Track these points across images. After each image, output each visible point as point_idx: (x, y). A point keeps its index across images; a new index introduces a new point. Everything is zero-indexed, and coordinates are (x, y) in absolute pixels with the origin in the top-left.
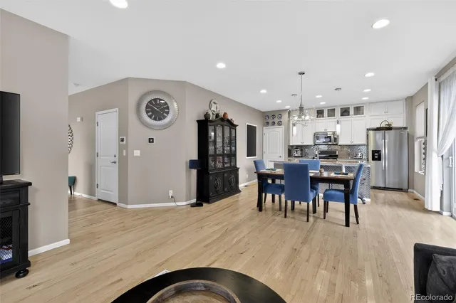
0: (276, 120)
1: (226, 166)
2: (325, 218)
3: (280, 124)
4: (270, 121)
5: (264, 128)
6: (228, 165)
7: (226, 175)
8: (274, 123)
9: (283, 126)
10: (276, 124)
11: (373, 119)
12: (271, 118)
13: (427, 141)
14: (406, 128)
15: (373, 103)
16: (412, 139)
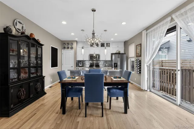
0: (70, 46)
1: (32, 76)
2: (110, 109)
3: (72, 48)
4: (66, 46)
5: (62, 50)
6: (35, 75)
7: (31, 84)
8: (68, 48)
9: (73, 50)
10: (70, 48)
11: (113, 49)
12: (67, 44)
13: (142, 59)
14: (125, 54)
15: (113, 42)
16: (127, 58)
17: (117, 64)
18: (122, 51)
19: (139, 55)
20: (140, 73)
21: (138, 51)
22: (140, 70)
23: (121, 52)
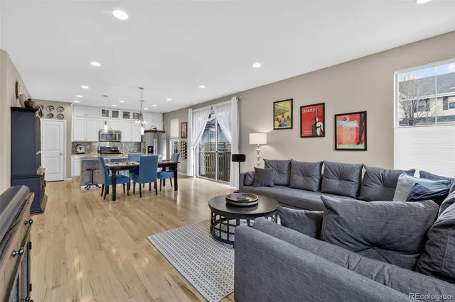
0: (56, 113)
3: (61, 117)
4: (45, 112)
8: (51, 116)
10: (55, 116)
13: (188, 140)
14: (164, 132)
15: (147, 112)
16: (168, 139)
17: (152, 147)
18: (160, 128)
19: (184, 135)
20: (186, 158)
21: (184, 130)
22: (186, 155)
23: (158, 130)
